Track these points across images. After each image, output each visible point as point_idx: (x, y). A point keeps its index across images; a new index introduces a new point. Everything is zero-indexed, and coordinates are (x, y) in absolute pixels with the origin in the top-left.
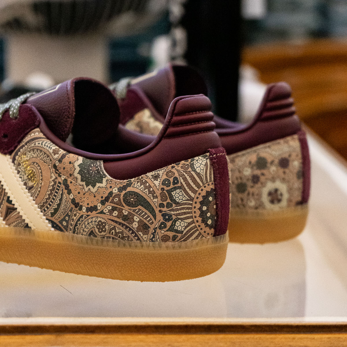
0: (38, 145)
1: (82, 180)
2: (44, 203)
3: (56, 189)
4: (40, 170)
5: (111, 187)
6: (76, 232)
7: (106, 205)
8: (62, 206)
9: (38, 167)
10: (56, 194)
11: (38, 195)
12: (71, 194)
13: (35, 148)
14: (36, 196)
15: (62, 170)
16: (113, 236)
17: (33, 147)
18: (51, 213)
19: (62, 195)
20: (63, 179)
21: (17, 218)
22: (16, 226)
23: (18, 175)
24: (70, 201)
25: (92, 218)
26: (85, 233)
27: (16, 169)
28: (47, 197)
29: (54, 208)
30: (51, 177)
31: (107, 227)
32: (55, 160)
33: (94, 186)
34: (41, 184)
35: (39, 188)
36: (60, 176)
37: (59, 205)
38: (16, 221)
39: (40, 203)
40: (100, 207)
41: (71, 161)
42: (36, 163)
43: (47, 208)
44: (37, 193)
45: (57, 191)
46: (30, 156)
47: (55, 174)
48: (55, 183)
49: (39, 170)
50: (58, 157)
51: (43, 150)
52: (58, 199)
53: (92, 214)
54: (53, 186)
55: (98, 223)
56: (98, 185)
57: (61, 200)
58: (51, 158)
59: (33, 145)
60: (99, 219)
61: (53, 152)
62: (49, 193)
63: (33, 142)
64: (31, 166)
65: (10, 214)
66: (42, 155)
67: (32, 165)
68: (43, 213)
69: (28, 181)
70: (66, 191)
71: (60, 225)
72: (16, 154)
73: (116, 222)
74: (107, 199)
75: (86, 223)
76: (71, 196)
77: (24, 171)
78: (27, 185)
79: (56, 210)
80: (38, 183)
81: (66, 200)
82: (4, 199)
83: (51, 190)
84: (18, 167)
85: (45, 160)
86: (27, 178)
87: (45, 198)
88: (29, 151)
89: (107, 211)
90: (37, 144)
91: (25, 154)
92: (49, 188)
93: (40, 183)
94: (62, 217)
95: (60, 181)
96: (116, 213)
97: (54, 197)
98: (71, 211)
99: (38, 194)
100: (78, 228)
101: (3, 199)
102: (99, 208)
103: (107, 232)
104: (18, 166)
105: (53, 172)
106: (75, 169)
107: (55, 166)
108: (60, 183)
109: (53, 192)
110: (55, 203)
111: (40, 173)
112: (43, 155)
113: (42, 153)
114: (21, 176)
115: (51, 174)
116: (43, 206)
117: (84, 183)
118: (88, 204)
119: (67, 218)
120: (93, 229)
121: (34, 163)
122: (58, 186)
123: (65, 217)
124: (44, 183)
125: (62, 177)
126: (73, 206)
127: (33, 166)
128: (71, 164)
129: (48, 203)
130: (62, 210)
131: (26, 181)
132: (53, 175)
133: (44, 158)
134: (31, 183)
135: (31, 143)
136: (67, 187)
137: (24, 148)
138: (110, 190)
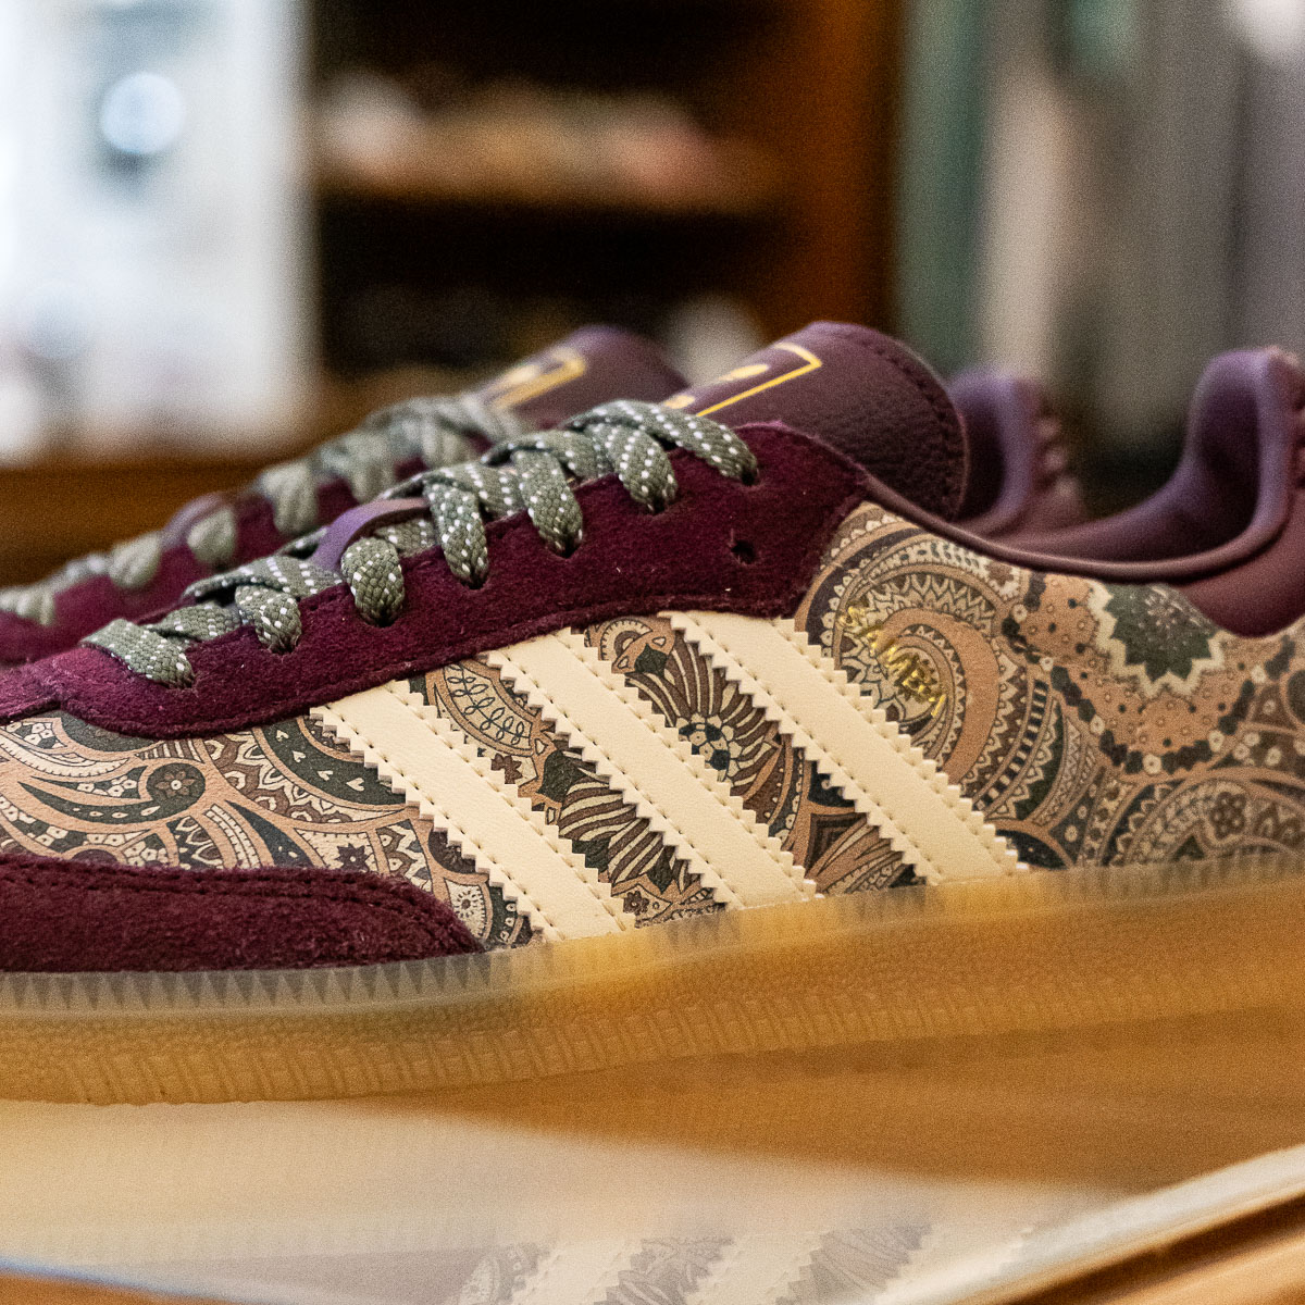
0: (922, 558)
1: (1132, 659)
2: (982, 772)
3: (1029, 708)
4: (951, 652)
5: (1242, 667)
6: (1118, 856)
7: (1240, 732)
8: (1067, 768)
9: (936, 642)
10: (1034, 729)
11: (953, 748)
12: (1096, 719)
13: (911, 569)
14: (944, 751)
15: (1043, 634)
16: (1266, 841)
17: (897, 568)
18: (1018, 805)
19: (1060, 726)
20: (1048, 668)
21: (862, 855)
22: (857, 889)
23: (855, 687)
24: (1095, 742)
25: (1194, 788)
26: (1160, 853)
27: (840, 666)
28: (998, 745)
29: (1029, 781)
30: (1001, 670)
31: (1248, 812)
32: (1010, 604)
33: (1184, 672)
34: (963, 701)
35: (956, 718)
36: (1035, 660)
37: (1052, 769)
38: (860, 868)
39: (966, 776)
40: (1217, 742)
41: (1072, 596)
42: (925, 626)
43: (1000, 787)
44: (949, 740)
45: (1036, 715)
46: (890, 604)
47: (1013, 654)
48: (1023, 688)
49: (946, 652)
50: (1019, 589)
51: (949, 572)
52: (1045, 746)
53: (1192, 773)
54: (1015, 700)
55: (1219, 802)
56: (1199, 665)
57: (1058, 747)
58: (992, 597)
59: (896, 560)
60: (1222, 787)
61: (992, 577)
62: (1005, 727)
63: (892, 550)
64: (908, 640)
65: (829, 845)
66: (945, 592)
67: (907, 635)
68: (983, 810)
69: (903, 701)
70: (1072, 712)
71: (1054, 844)
72: (820, 607)
73: (1277, 786)
74: (1240, 710)
75: (1171, 813)
76: (1097, 724)
77: (879, 665)
78: (901, 718)
79: (1040, 791)
80: (951, 704)
81: (1078, 742)
82: (798, 789)
83: (1010, 719)
84: (845, 655)
85: (964, 608)
86: (897, 689)
87: (985, 753)
88: (874, 587)
89: (1247, 752)
90: (914, 557)
91: (865, 602)
92: (1003, 712)
93: (959, 697)
94: (1065, 813)
95: (1039, 676)
96: (1274, 755)
97: (1029, 743)
98: (1098, 781)
99: (954, 744)
100: (1128, 843)
101: (792, 793)
102: (1216, 747)
103: (1246, 829)
104: (843, 651)
105: (1001, 651)
106: (1098, 623)
107: (1011, 629)
108: (1039, 684)
109: (1018, 722)
110: (1036, 763)
111: (951, 663)
112: (954, 591)
113: (945, 586)
114: (868, 686)
115: (997, 657)
116: (981, 784)
117: (1140, 670)
118: (1167, 743)
119: (1082, 812)
120: (1196, 832)
121: (914, 628)
122: (1037, 697)
123: (1075, 810)
124: (975, 695)
125: (1043, 661)
126: (1107, 761)
127: (916, 640)
128: (1078, 608)
129: (1003, 768)
130: (1066, 783)
131: (894, 701)
132: (1004, 659)
133: (955, 602)
134: (918, 705)
135: (884, 555)
136: (1073, 694)
137: (847, 580)
138: (1243, 677)
